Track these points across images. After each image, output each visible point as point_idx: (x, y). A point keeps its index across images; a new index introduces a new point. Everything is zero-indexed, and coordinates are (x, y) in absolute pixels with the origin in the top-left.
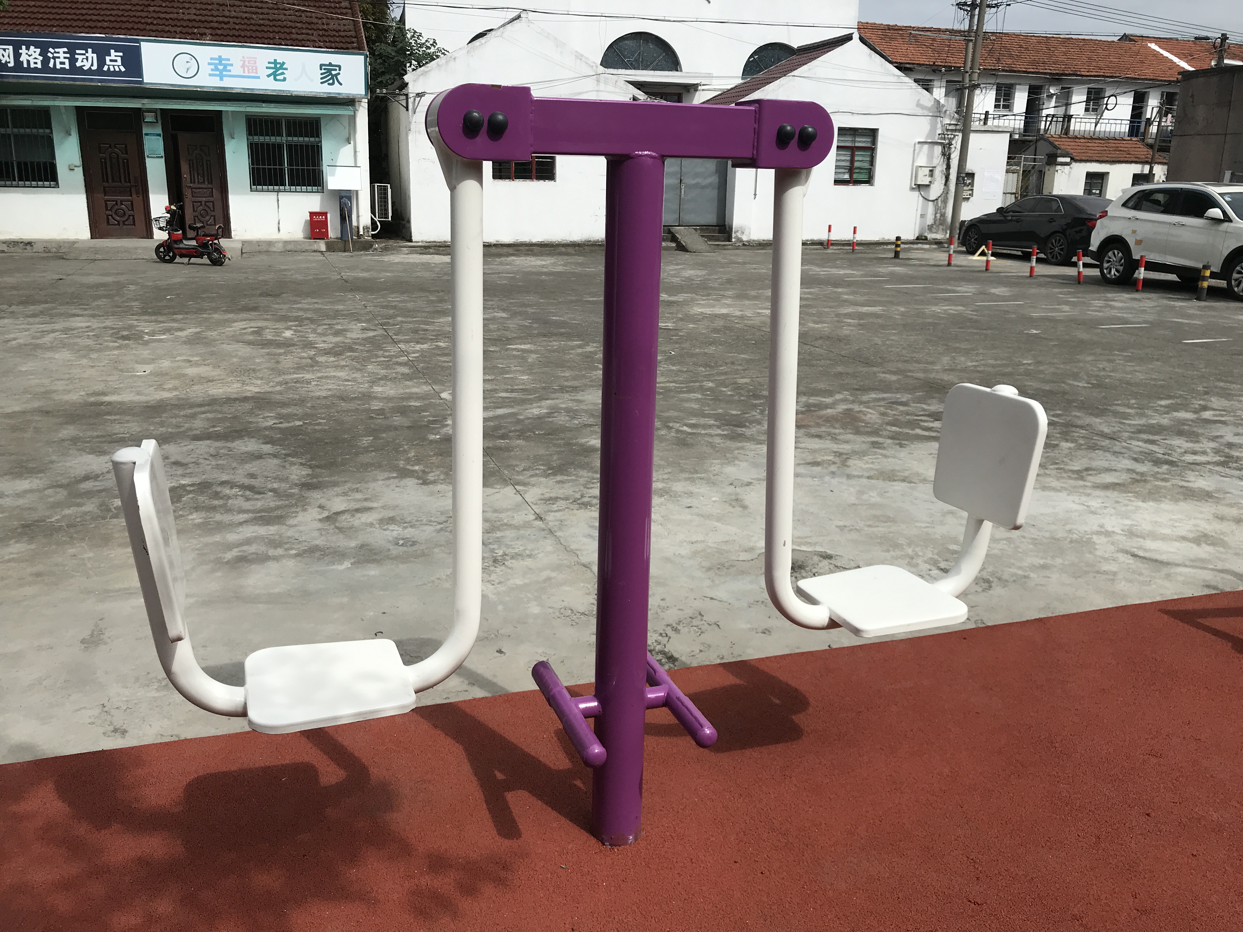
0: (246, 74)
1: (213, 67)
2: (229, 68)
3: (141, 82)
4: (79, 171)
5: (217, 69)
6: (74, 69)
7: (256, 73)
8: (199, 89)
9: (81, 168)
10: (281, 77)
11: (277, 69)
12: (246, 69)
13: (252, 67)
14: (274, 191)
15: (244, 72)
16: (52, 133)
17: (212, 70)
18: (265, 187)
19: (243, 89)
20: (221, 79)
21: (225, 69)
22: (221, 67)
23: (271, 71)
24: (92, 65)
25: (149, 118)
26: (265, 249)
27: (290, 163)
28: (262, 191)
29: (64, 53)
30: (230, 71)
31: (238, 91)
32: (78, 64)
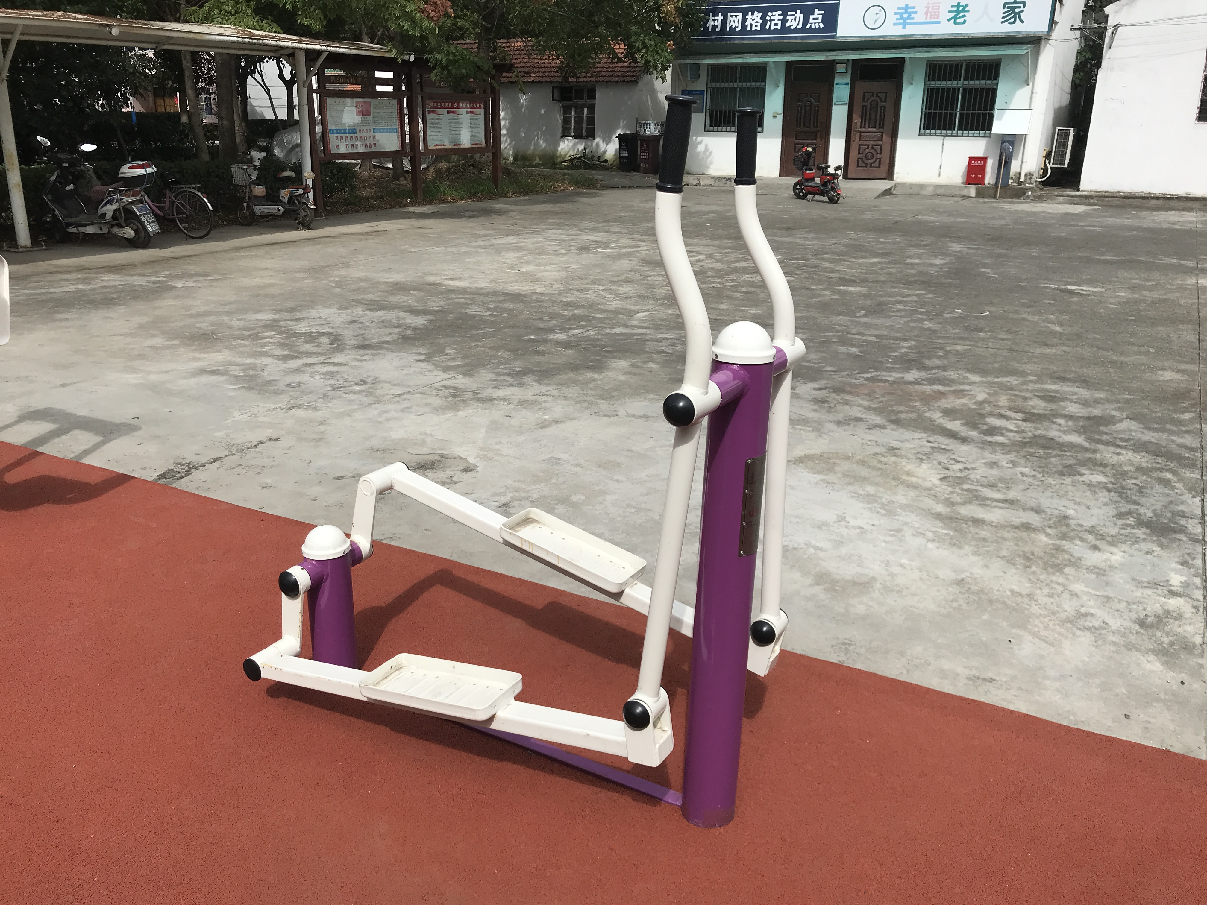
0: (928, 20)
1: (898, 16)
2: (913, 15)
3: (834, 36)
4: (780, 118)
5: (901, 18)
6: (785, 29)
7: (938, 18)
8: (882, 39)
9: (782, 116)
10: (961, 20)
11: (958, 12)
12: (929, 15)
13: (935, 12)
14: (941, 136)
15: (926, 19)
16: (765, 85)
17: (897, 19)
18: (933, 132)
19: (922, 35)
20: (904, 28)
21: (909, 17)
22: (905, 16)
23: (953, 14)
24: (798, 24)
25: (841, 68)
26: (916, 192)
27: (962, 108)
28: (930, 135)
29: (779, 15)
30: (913, 18)
31: (917, 38)
32: (788, 25)
